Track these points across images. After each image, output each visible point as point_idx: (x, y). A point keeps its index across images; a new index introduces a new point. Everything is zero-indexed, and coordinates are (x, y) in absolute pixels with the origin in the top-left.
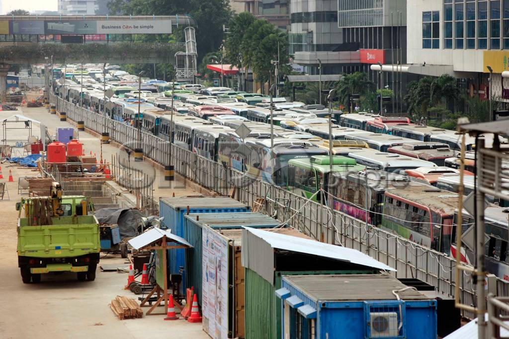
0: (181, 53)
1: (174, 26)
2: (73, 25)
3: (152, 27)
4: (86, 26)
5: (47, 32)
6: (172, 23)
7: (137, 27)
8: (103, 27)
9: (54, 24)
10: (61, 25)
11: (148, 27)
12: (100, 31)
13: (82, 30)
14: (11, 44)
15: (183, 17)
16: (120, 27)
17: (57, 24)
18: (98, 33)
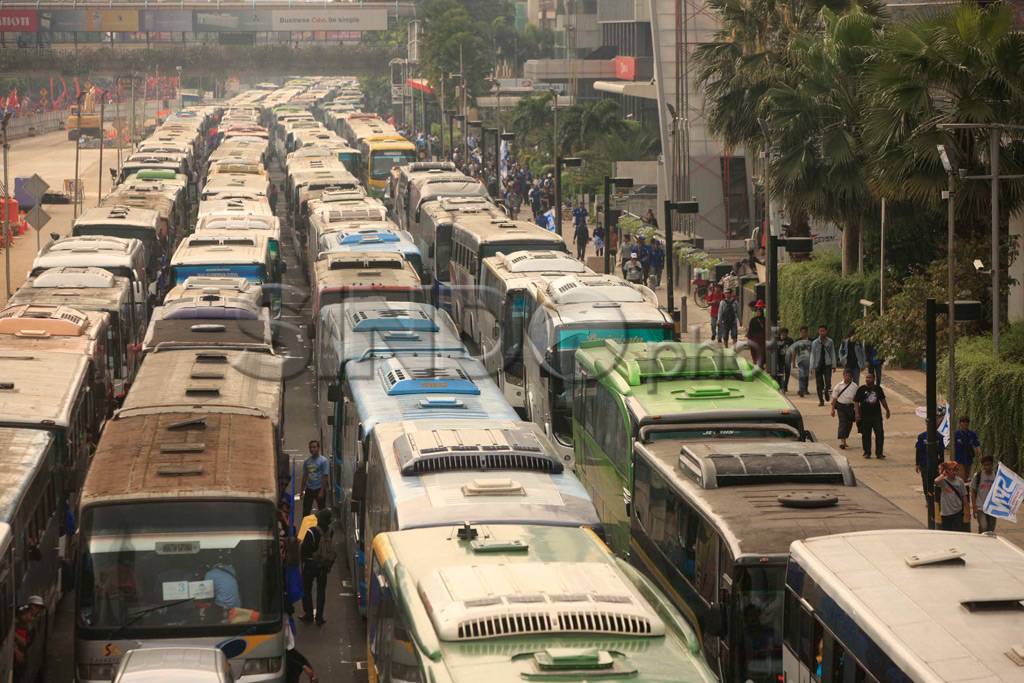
0: (399, 61)
1: (390, 19)
2: (236, 18)
3: (357, 20)
4: (256, 18)
5: (197, 28)
6: (388, 14)
7: (334, 20)
8: (282, 20)
9: (207, 15)
10: (218, 16)
11: (351, 21)
12: (278, 26)
13: (250, 25)
14: (143, 46)
15: (407, 4)
16: (308, 20)
17: (213, 16)
18: (274, 29)
